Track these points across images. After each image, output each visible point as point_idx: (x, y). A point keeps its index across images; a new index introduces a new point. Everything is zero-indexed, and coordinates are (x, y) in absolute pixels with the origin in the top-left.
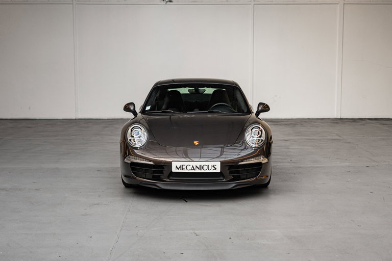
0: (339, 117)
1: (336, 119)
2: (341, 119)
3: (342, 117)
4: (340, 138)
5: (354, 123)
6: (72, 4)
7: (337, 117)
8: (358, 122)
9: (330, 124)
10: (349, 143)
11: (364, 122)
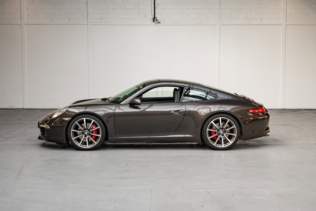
0: (283, 108)
1: (280, 109)
2: (284, 109)
3: (285, 108)
4: (288, 123)
5: (294, 112)
6: (87, 25)
7: (281, 108)
8: (297, 112)
9: (278, 113)
10: (296, 127)
11: (302, 112)
